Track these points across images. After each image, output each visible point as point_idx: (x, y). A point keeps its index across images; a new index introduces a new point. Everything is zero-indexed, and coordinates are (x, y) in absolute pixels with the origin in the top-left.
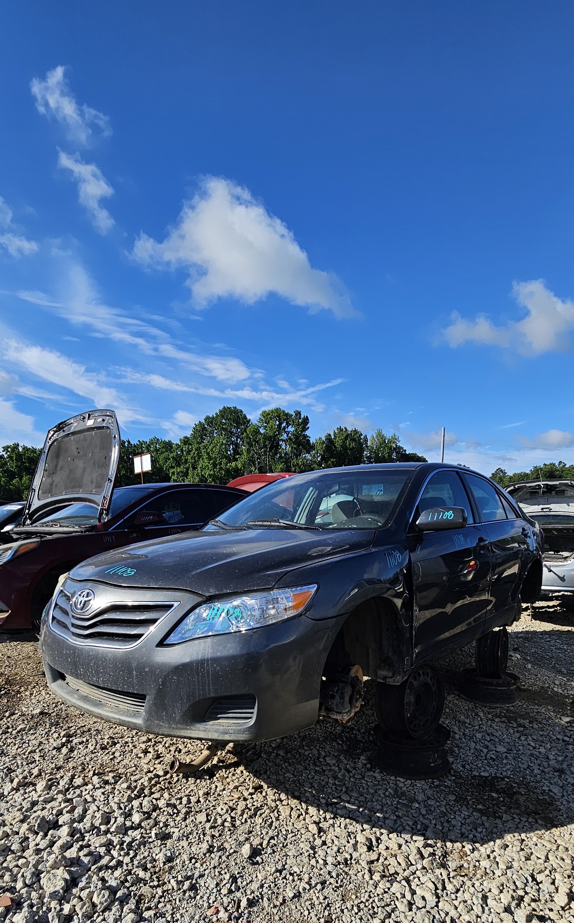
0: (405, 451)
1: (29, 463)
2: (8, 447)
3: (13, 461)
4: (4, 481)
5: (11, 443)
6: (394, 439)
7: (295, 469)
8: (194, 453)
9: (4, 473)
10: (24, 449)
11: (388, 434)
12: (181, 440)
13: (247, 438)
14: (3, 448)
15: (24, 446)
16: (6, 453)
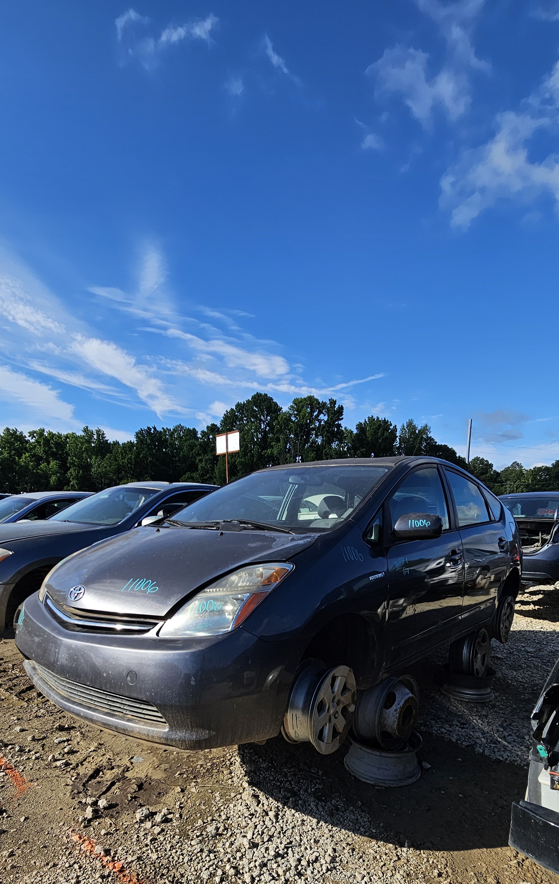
0: (436, 442)
1: (57, 448)
2: (34, 432)
3: (40, 446)
5: (37, 429)
6: (425, 430)
9: (32, 457)
10: (49, 434)
11: (419, 425)
12: (208, 427)
13: (278, 426)
14: (29, 433)
15: (49, 431)
16: (32, 438)
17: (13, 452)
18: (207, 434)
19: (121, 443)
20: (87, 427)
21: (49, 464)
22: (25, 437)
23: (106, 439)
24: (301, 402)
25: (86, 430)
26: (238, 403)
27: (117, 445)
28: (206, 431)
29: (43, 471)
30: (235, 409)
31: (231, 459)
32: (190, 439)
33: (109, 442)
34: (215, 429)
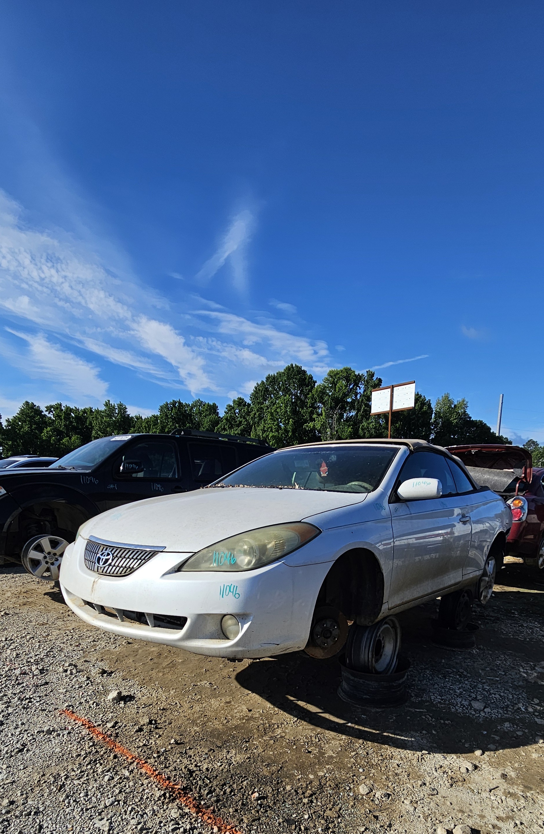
0: (470, 418)
1: (77, 423)
2: (52, 407)
3: (61, 420)
4: (54, 440)
5: (53, 403)
6: (464, 405)
7: (365, 433)
8: (255, 414)
9: (54, 432)
10: (67, 409)
11: (456, 400)
12: (234, 401)
13: (312, 399)
14: (46, 407)
15: (66, 406)
16: (49, 413)
17: (34, 426)
18: (233, 408)
19: (143, 418)
20: (109, 401)
21: (70, 438)
22: (43, 412)
23: (128, 413)
24: (337, 374)
25: (107, 404)
26: (269, 375)
27: (140, 419)
28: (232, 405)
29: (66, 446)
30: (265, 381)
31: (263, 434)
32: (210, 414)
33: (130, 416)
34: (242, 402)
